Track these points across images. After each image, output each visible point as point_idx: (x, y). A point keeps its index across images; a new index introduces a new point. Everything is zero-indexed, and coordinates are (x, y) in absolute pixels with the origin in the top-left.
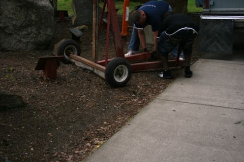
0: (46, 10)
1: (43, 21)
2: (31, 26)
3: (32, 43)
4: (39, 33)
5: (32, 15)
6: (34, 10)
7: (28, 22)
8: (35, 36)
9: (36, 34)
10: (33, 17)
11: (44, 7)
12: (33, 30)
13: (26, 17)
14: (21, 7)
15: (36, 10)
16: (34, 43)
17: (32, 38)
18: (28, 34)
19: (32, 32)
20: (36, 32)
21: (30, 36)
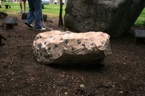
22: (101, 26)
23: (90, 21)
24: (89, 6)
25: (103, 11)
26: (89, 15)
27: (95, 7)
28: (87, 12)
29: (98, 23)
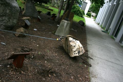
0: (16, 9)
1: (13, 15)
2: (5, 16)
3: (4, 25)
4: (9, 21)
5: (8, 10)
6: (9, 8)
7: (4, 13)
8: (6, 22)
9: (7, 21)
10: (8, 12)
11: (15, 7)
12: (6, 19)
13: (3, 11)
14: (2, 4)
15: (10, 7)
16: (4, 26)
17: (4, 23)
18: (3, 20)
19: (5, 19)
20: (7, 20)
21: (4, 21)
22: (14, 22)
23: (4, 18)
24: (6, 7)
25: (16, 12)
26: (4, 14)
27: (11, 9)
28: (3, 12)
29: (12, 20)
